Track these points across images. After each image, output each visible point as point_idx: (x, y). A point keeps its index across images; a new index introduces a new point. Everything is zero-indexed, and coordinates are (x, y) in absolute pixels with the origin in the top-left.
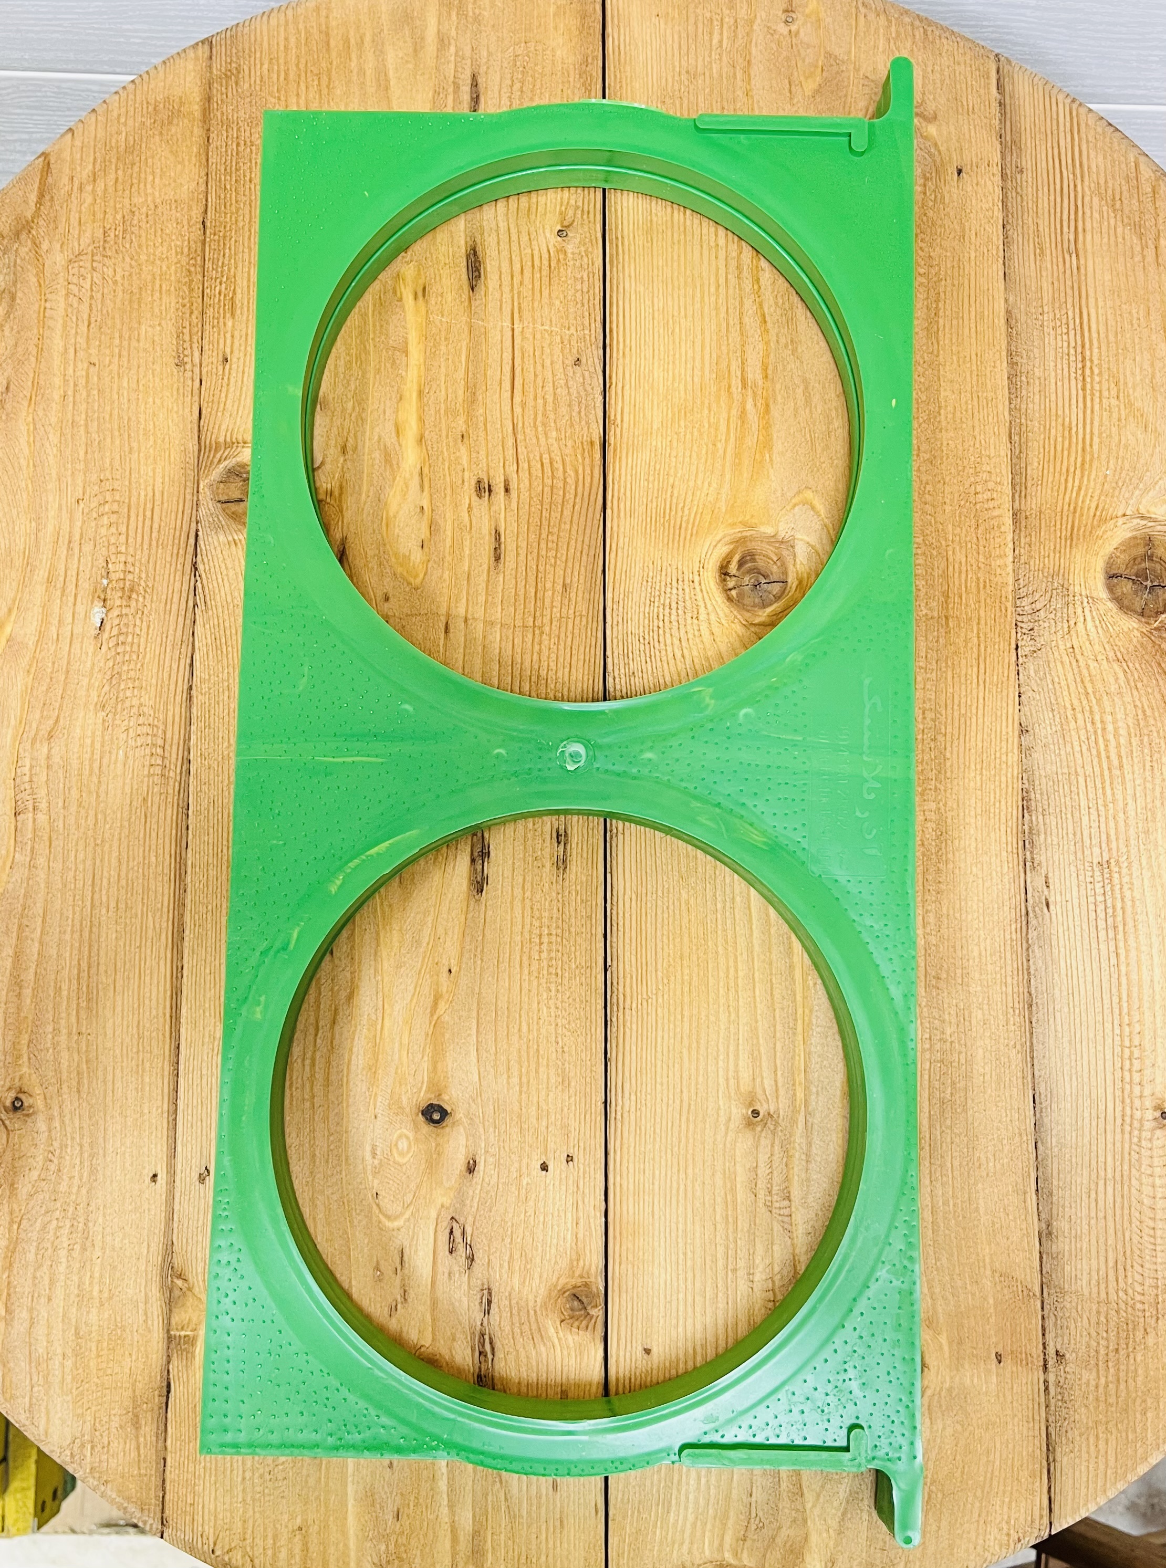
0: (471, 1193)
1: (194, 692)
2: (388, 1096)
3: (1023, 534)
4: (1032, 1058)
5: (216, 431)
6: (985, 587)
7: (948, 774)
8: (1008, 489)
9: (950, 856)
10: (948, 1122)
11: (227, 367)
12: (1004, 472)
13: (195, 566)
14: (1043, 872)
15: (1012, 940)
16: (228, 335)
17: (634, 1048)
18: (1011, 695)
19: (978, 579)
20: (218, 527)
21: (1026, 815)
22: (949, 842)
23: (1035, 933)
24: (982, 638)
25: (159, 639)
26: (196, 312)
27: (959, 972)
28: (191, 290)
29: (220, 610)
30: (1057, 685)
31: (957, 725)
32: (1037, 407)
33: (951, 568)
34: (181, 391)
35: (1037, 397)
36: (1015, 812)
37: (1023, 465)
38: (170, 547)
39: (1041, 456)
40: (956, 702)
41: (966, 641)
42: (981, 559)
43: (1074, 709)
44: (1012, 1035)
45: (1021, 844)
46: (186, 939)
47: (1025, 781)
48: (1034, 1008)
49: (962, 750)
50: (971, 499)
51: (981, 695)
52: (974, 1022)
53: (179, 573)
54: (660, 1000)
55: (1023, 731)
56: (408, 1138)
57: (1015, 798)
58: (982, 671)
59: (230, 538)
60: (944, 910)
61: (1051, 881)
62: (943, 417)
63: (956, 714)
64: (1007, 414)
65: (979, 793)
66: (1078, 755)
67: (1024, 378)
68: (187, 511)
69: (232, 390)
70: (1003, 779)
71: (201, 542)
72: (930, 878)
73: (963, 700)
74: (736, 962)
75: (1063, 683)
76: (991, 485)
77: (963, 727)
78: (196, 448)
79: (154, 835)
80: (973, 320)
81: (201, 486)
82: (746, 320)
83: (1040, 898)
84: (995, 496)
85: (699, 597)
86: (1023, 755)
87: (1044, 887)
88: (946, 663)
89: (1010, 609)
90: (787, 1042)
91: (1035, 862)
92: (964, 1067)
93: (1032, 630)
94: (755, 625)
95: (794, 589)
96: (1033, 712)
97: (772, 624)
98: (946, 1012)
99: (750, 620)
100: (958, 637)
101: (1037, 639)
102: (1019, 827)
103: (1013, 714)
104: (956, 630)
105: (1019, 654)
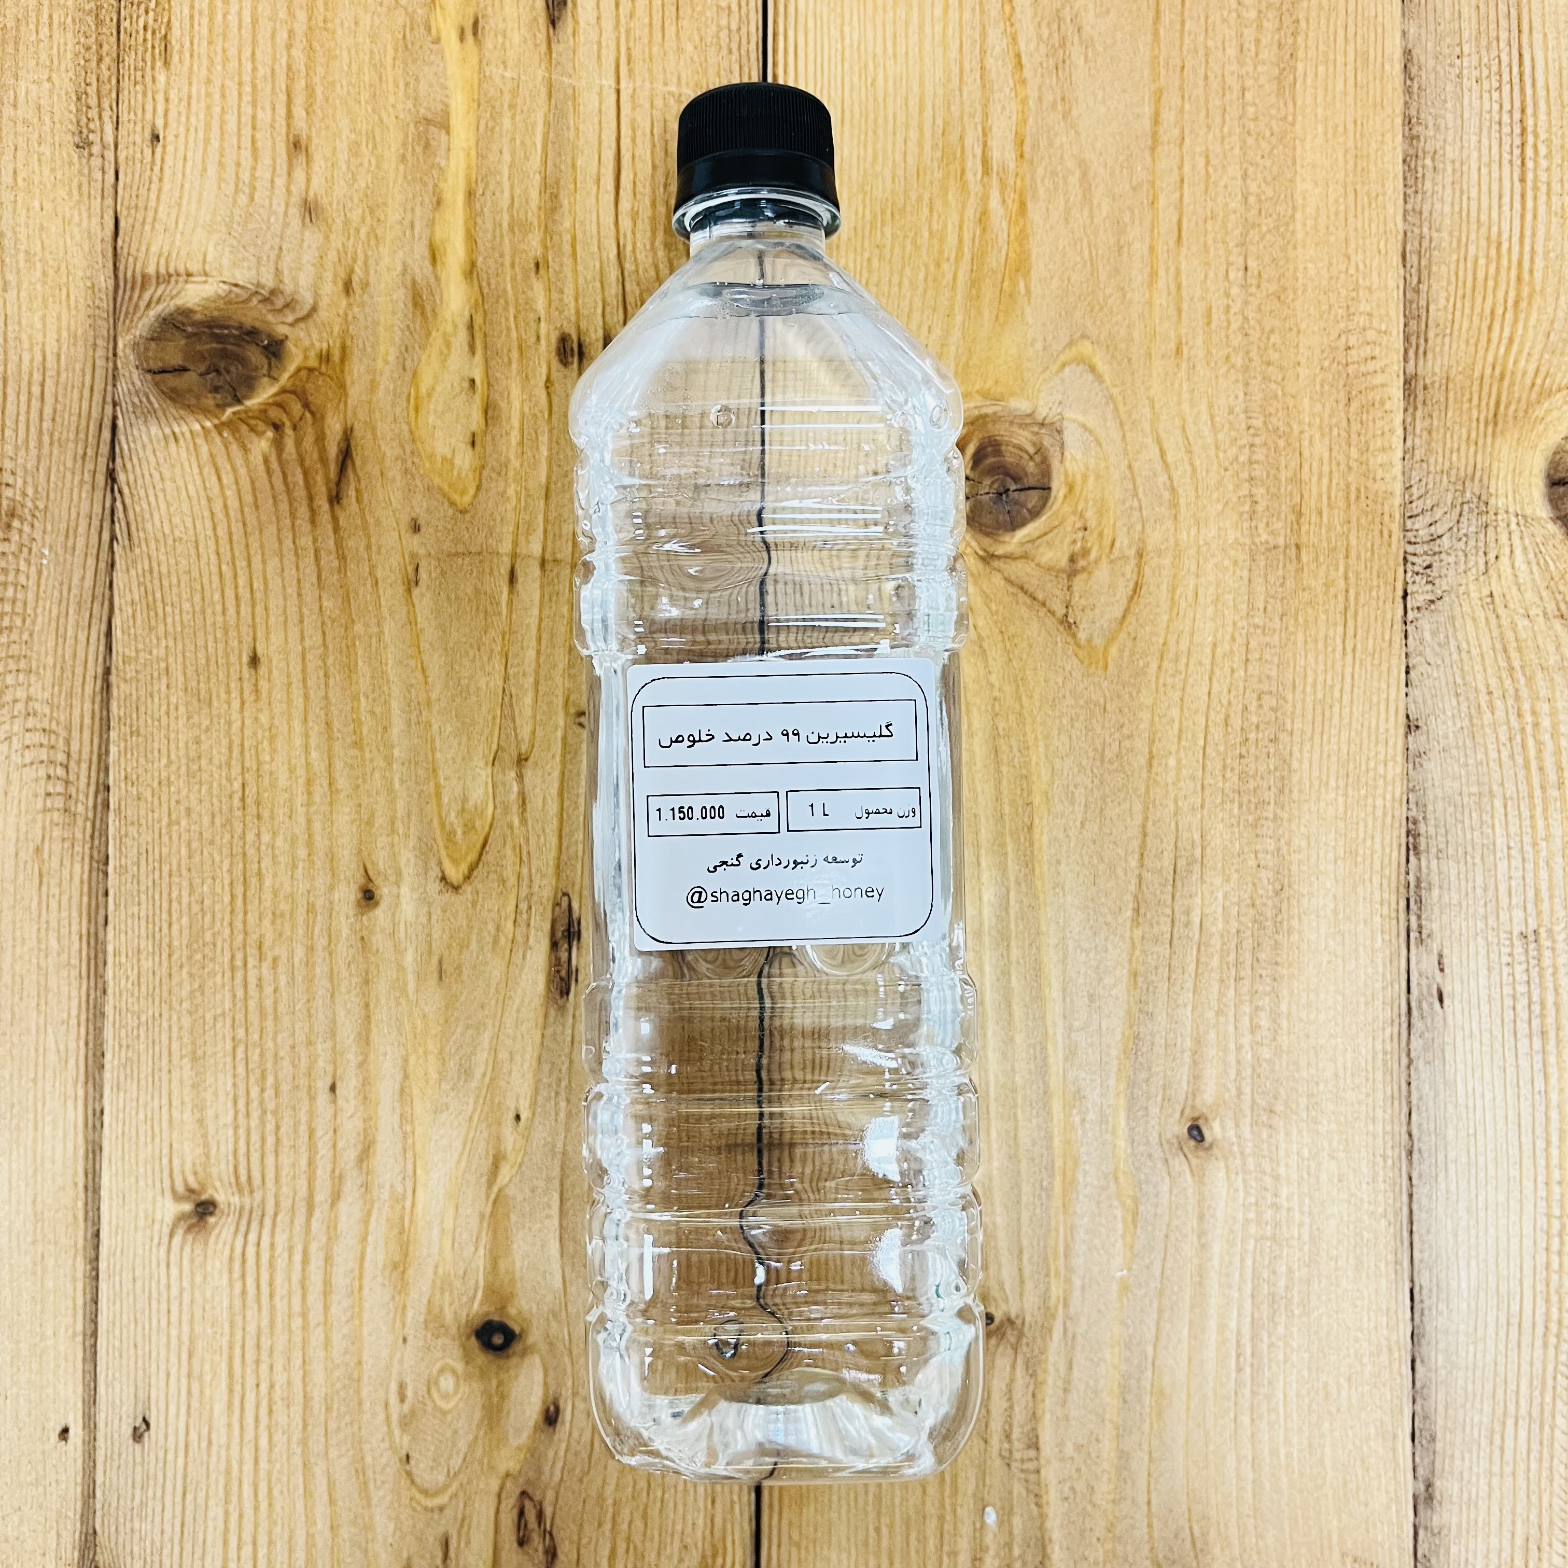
0: (551, 1454)
1: (113, 678)
2: (423, 1309)
3: (1419, 414)
4: (1411, 1233)
5: (142, 256)
6: (1358, 498)
7: (1295, 795)
8: (1398, 343)
9: (1295, 923)
10: (1281, 1330)
11: (159, 149)
12: (1393, 314)
13: (111, 476)
14: (1435, 947)
15: (1385, 1053)
16: (160, 98)
18: (1394, 671)
19: (1348, 486)
20: (147, 413)
21: (1412, 858)
22: (1294, 902)
23: (1421, 1042)
24: (1352, 580)
25: (56, 594)
26: (107, 60)
27: (1303, 1101)
28: (99, 22)
29: (153, 545)
30: (1464, 656)
31: (1310, 717)
32: (1447, 209)
33: (1306, 468)
34: (85, 188)
35: (1449, 191)
36: (1395, 854)
37: (1423, 303)
38: (71, 445)
39: (1452, 288)
40: (1310, 680)
41: (1326, 585)
42: (1354, 453)
43: (1490, 693)
44: (1381, 1197)
45: (1403, 904)
46: (107, 1067)
47: (1412, 806)
48: (1416, 1156)
49: (1316, 757)
50: (1341, 357)
51: (1348, 670)
52: (1324, 1177)
53: (87, 487)
55: (1411, 726)
56: (454, 1372)
57: (1396, 833)
58: (1350, 632)
59: (167, 431)
60: (1284, 1007)
61: (1446, 961)
62: (1299, 226)
63: (1309, 699)
64: (1399, 219)
65: (1341, 824)
66: (1494, 765)
67: (1428, 162)
68: (99, 386)
69: (166, 187)
70: (1379, 802)
71: (121, 437)
72: (1263, 956)
73: (1320, 679)
75: (1475, 652)
76: (1371, 335)
77: (1319, 720)
78: (111, 282)
79: (54, 904)
80: (1351, 67)
81: (120, 345)
82: (990, 63)
83: (1429, 987)
84: (1377, 352)
86: (1411, 766)
87: (1437, 971)
88: (1296, 620)
89: (1397, 534)
90: (1038, 1211)
91: (1424, 932)
92: (1306, 1248)
93: (1429, 567)
94: (999, 557)
95: (1060, 499)
96: (1428, 697)
97: (1025, 556)
98: (1282, 1164)
99: (991, 550)
100: (1316, 577)
101: (1437, 582)
102: (1402, 877)
103: (1397, 700)
104: (1313, 566)
105: (1409, 606)
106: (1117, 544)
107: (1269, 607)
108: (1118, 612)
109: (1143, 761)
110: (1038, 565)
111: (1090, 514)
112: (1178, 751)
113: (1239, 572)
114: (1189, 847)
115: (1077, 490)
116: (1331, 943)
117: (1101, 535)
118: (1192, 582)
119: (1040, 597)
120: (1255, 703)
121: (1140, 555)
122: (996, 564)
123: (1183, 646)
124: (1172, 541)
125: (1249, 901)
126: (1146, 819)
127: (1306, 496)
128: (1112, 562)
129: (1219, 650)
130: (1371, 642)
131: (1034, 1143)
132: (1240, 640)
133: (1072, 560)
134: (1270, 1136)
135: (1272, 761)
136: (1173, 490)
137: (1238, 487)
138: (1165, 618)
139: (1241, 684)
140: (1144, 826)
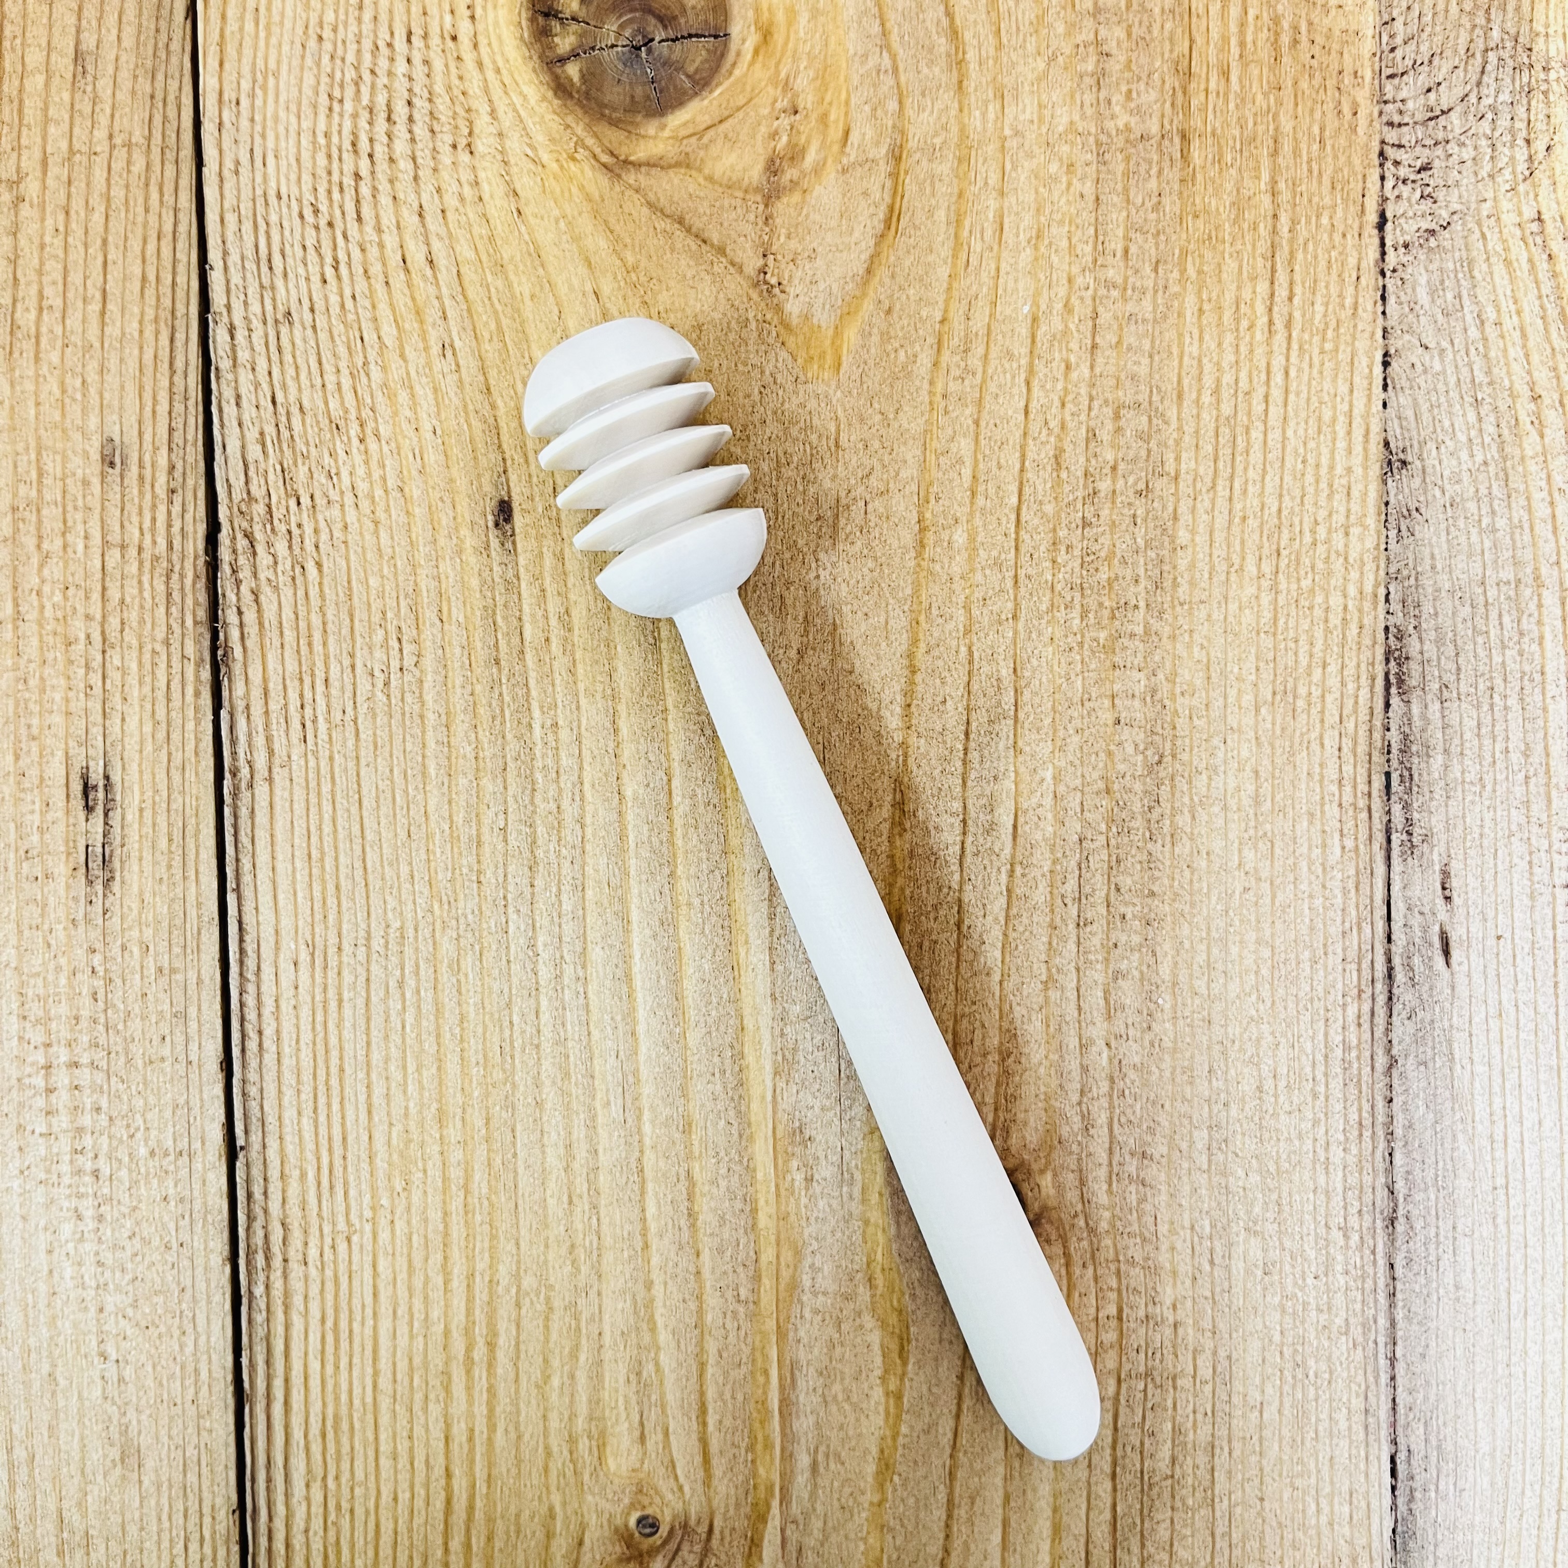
4: (1393, 1360)
6: (1295, 42)
7: (1183, 592)
9: (1184, 820)
10: (1163, 1532)
14: (1437, 858)
15: (1347, 1048)
17: (315, 1365)
18: (1362, 362)
19: (1276, 20)
21: (1395, 701)
22: (1181, 784)
23: (1410, 1027)
24: (1285, 196)
27: (1201, 1137)
30: (1489, 329)
31: (1209, 449)
36: (1364, 693)
40: (1209, 382)
41: (1239, 206)
43: (1536, 398)
44: (1339, 1300)
45: (1378, 782)
47: (1395, 606)
48: (1400, 1227)
49: (1221, 521)
51: (1278, 362)
52: (1238, 1266)
54: (384, 1236)
55: (1393, 462)
57: (1366, 655)
58: (1282, 293)
60: (1165, 970)
61: (1455, 883)
63: (1208, 417)
65: (1267, 642)
66: (1544, 530)
70: (1336, 601)
72: (1126, 882)
73: (1228, 378)
74: (591, 1126)
75: (1509, 323)
77: (1225, 453)
83: (1425, 929)
85: (474, 87)
86: (1393, 534)
87: (1440, 901)
88: (1183, 271)
89: (1367, 108)
90: (732, 1339)
91: (1416, 831)
92: (1208, 1388)
93: (1425, 168)
94: (638, 165)
95: (748, 56)
96: (1425, 407)
97: (684, 163)
98: (1164, 1247)
99: (623, 152)
100: (1217, 194)
101: (1440, 195)
102: (1377, 736)
103: (1367, 416)
104: (1212, 172)
105: (1389, 242)
106: (854, 138)
107: (1133, 249)
108: (857, 262)
109: (908, 537)
110: (710, 179)
111: (801, 83)
112: (971, 514)
113: (1077, 185)
114: (991, 691)
115: (779, 38)
116: (1249, 855)
117: (824, 119)
118: (993, 204)
119: (715, 238)
120: (1109, 426)
121: (897, 156)
122: (631, 177)
123: (979, 323)
124: (954, 129)
125: (1101, 785)
126: (915, 642)
127: (1199, 40)
128: (844, 171)
129: (1043, 328)
130: (1319, 308)
131: (722, 1220)
132: (1082, 310)
133: (773, 168)
134: (1142, 1200)
135: (1140, 532)
136: (954, 34)
137: (1071, 28)
138: (943, 272)
139: (1083, 391)
140: (910, 656)
